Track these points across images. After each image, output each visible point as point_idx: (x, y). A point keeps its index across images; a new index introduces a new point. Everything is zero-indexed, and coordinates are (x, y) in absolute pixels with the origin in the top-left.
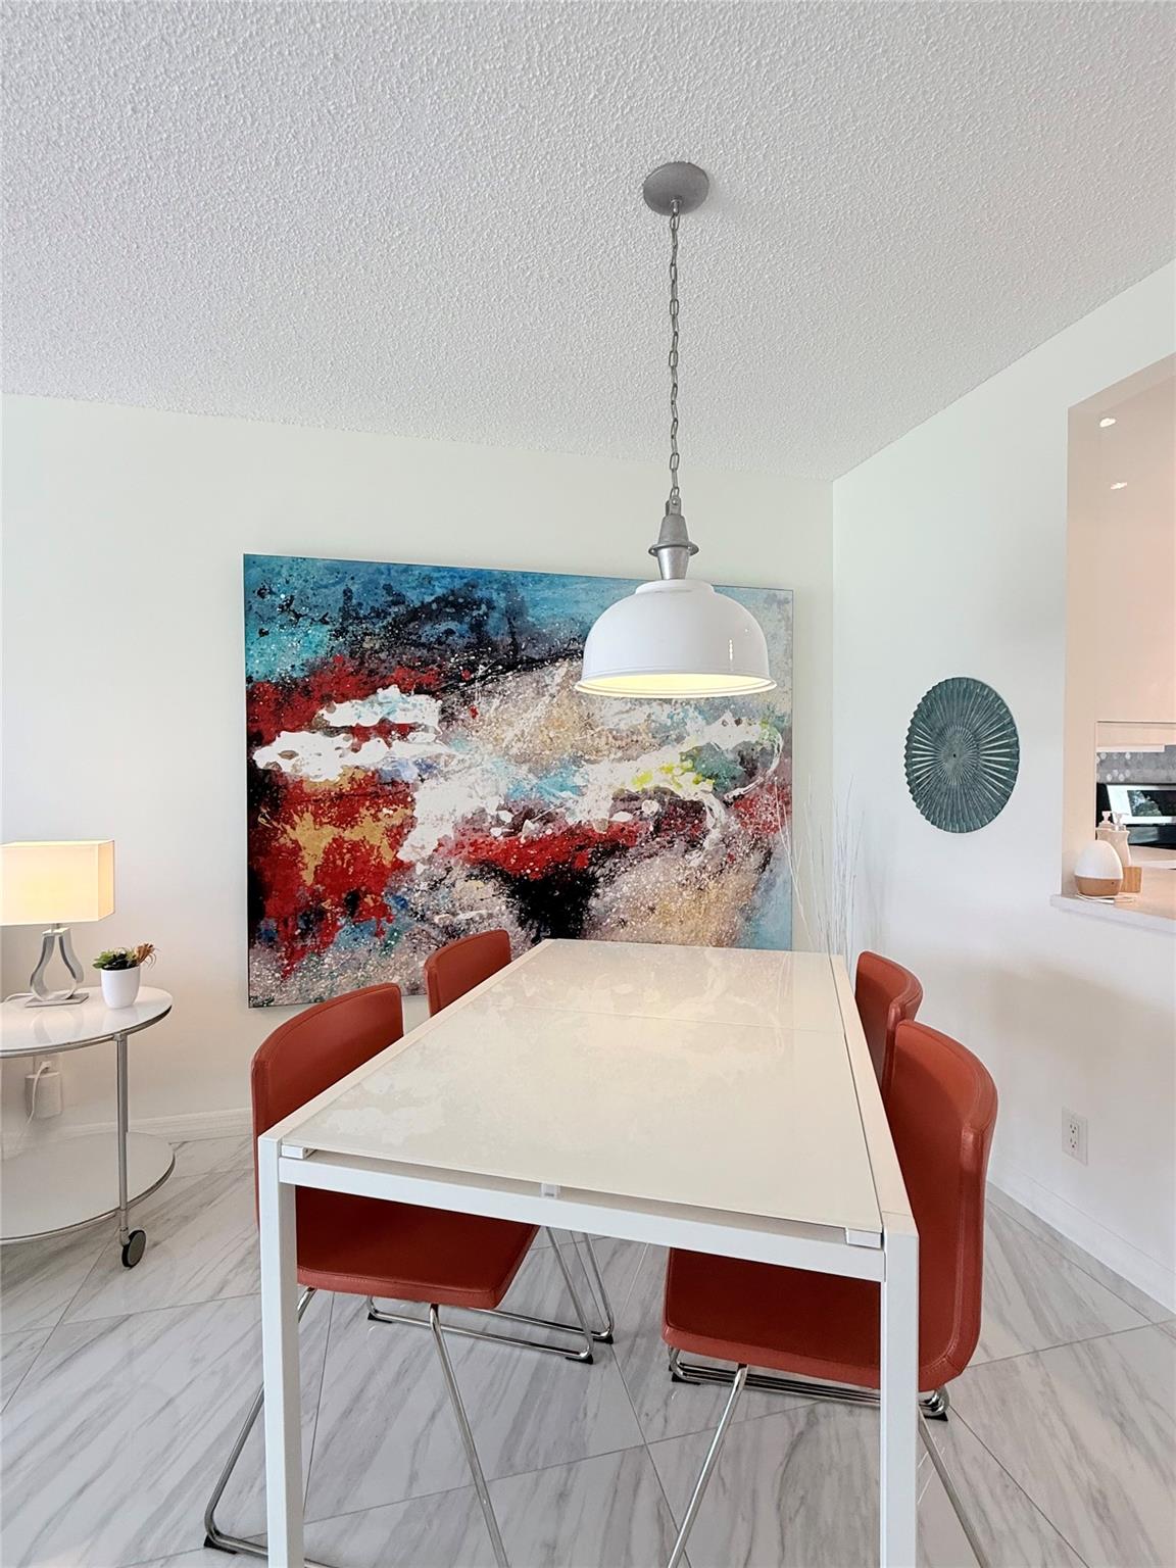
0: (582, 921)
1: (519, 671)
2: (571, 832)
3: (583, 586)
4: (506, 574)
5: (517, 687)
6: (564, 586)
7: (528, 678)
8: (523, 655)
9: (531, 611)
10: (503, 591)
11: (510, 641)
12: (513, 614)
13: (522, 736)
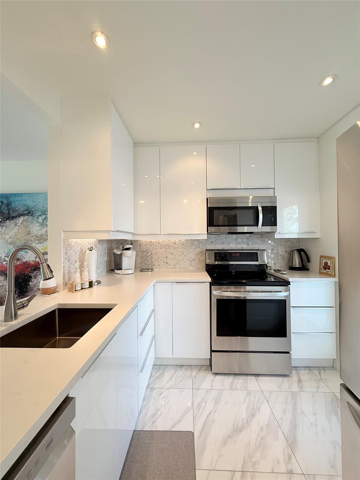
0: (27, 288)
1: (10, 220)
2: (24, 263)
3: (27, 196)
4: (6, 194)
5: (10, 224)
6: (22, 196)
7: (12, 222)
8: (11, 215)
9: (13, 204)
10: (6, 199)
11: (8, 212)
12: (8, 205)
13: (11, 237)
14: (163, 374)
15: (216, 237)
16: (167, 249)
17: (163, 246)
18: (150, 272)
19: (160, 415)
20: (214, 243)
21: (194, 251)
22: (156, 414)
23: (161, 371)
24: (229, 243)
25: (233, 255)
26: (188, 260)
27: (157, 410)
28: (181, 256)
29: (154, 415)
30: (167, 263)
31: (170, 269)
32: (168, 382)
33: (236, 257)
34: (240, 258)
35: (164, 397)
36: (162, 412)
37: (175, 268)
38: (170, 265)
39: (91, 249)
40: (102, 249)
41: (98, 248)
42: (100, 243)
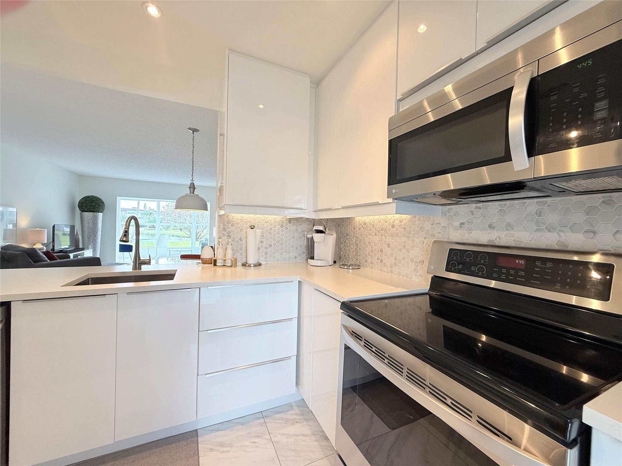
14: (297, 422)
15: (472, 212)
16: (382, 236)
17: (378, 231)
18: (351, 270)
19: (223, 452)
20: (467, 226)
21: (423, 242)
22: (224, 447)
23: (301, 417)
24: (509, 227)
25: (501, 262)
26: (412, 260)
27: (231, 445)
28: (400, 250)
29: (222, 445)
30: (382, 261)
31: (384, 272)
32: (284, 435)
33: (508, 269)
34: (522, 273)
35: (254, 443)
36: (228, 451)
37: (392, 272)
38: (385, 265)
39: (252, 227)
40: (296, 231)
41: (287, 229)
42: (291, 223)
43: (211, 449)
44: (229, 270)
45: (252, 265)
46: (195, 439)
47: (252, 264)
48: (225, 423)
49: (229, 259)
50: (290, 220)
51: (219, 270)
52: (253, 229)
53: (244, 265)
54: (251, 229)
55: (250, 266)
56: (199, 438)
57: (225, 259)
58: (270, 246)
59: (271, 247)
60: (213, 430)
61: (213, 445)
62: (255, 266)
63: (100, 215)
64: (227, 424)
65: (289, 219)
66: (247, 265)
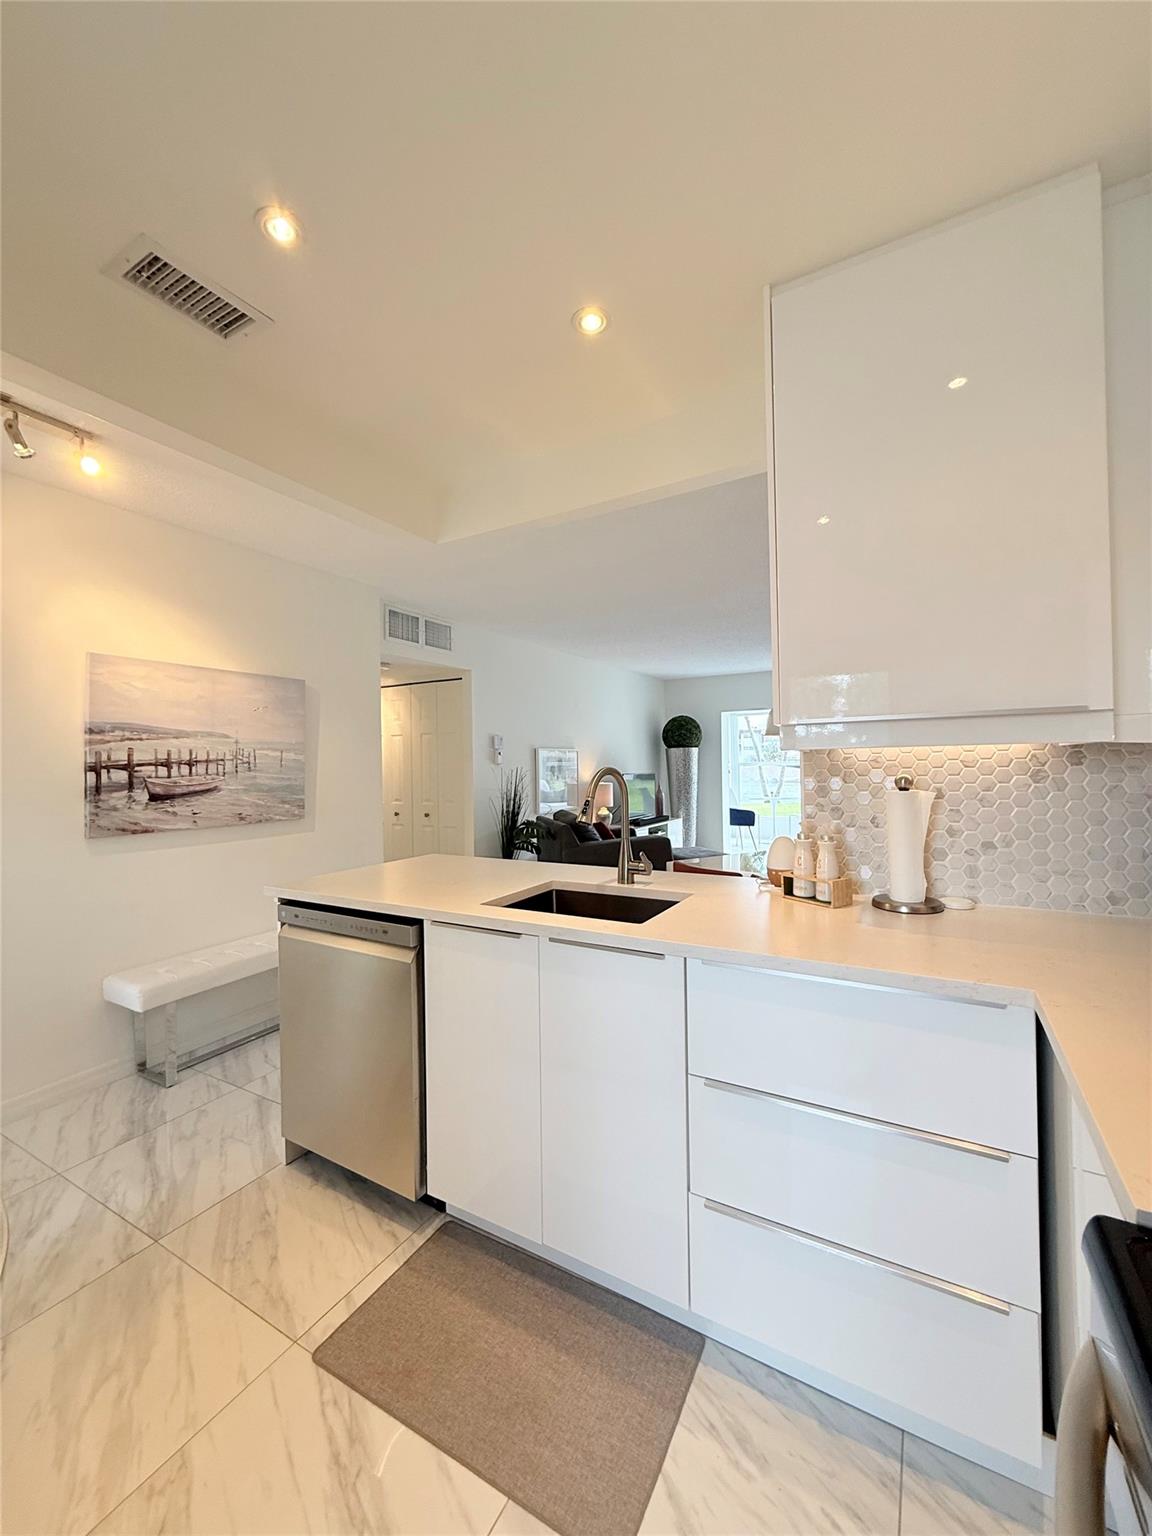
27: (763, 1463)
29: (743, 1439)
39: (904, 786)
40: (1107, 793)
41: (1060, 786)
42: (1082, 764)
43: (712, 1426)
44: (825, 915)
45: (904, 909)
46: (690, 1359)
47: (906, 905)
48: (778, 1375)
49: (824, 881)
50: (1077, 753)
51: (802, 909)
52: (907, 790)
53: (877, 904)
54: (901, 789)
55: (894, 910)
56: (700, 1364)
57: (815, 880)
58: (988, 846)
59: (991, 851)
60: (739, 1372)
61: (721, 1416)
62: (914, 911)
63: (695, 751)
64: (780, 1382)
65: (1070, 750)
66: (887, 906)
